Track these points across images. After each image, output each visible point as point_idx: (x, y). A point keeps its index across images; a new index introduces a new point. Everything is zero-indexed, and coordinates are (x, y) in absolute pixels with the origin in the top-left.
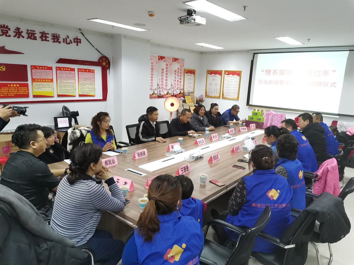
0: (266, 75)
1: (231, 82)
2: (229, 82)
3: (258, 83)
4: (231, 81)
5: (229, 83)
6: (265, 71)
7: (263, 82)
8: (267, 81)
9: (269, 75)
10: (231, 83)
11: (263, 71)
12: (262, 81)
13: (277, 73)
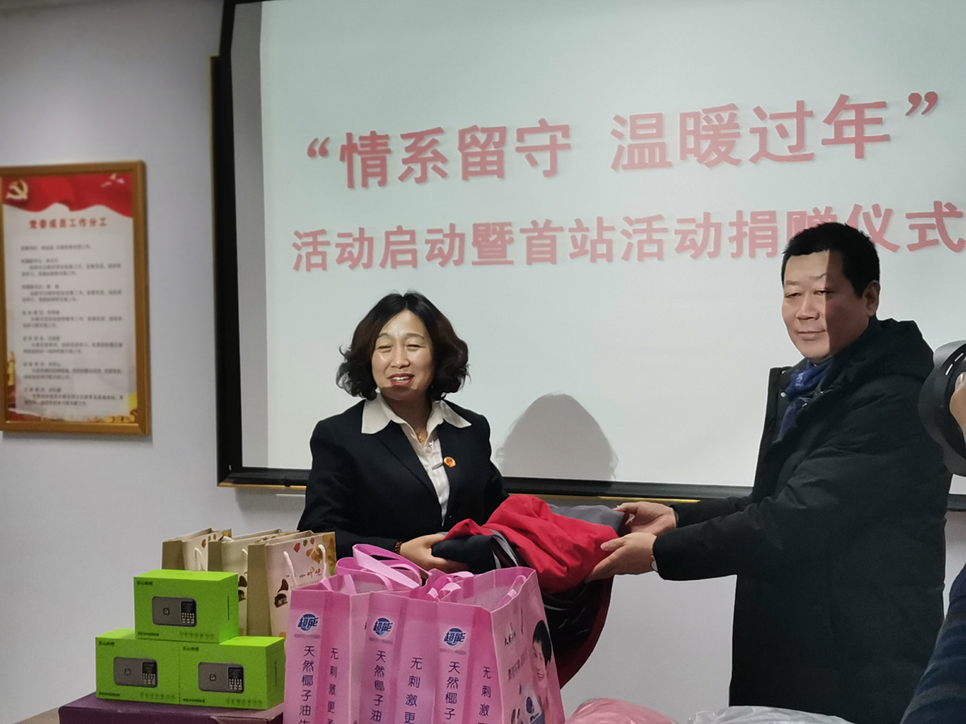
0: (351, 184)
1: (67, 270)
2: (53, 269)
3: (297, 267)
4: (65, 258)
5: (52, 280)
6: (335, 148)
7: (333, 253)
8: (371, 240)
9: (373, 181)
10: (65, 283)
11: (324, 152)
12: (321, 238)
13: (444, 160)
